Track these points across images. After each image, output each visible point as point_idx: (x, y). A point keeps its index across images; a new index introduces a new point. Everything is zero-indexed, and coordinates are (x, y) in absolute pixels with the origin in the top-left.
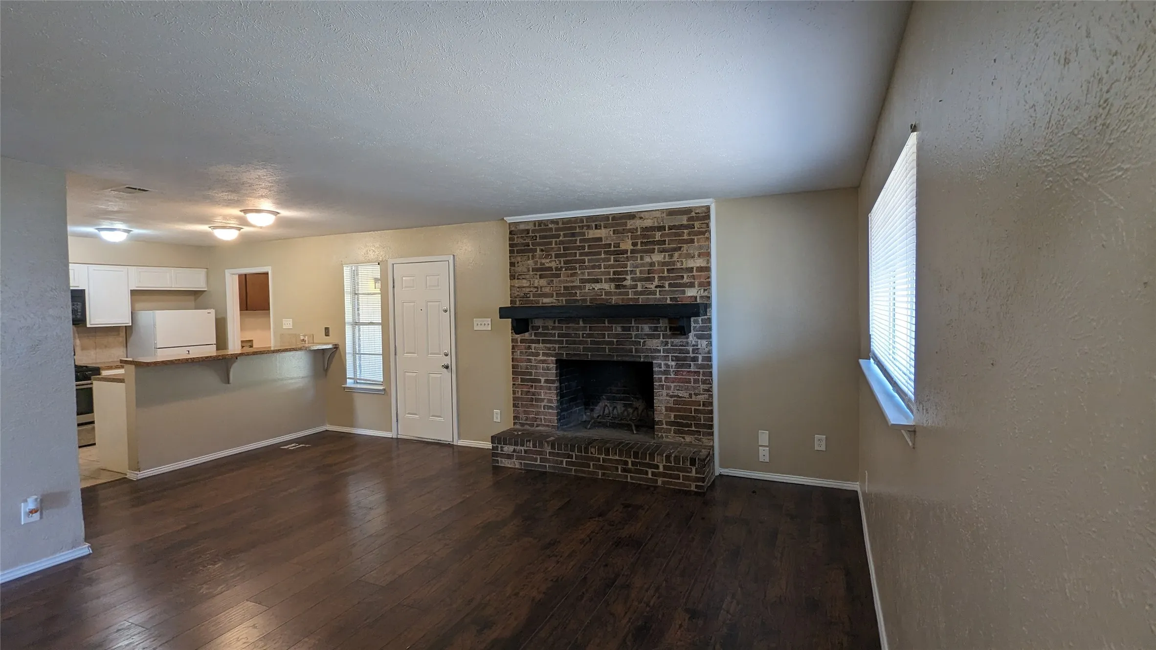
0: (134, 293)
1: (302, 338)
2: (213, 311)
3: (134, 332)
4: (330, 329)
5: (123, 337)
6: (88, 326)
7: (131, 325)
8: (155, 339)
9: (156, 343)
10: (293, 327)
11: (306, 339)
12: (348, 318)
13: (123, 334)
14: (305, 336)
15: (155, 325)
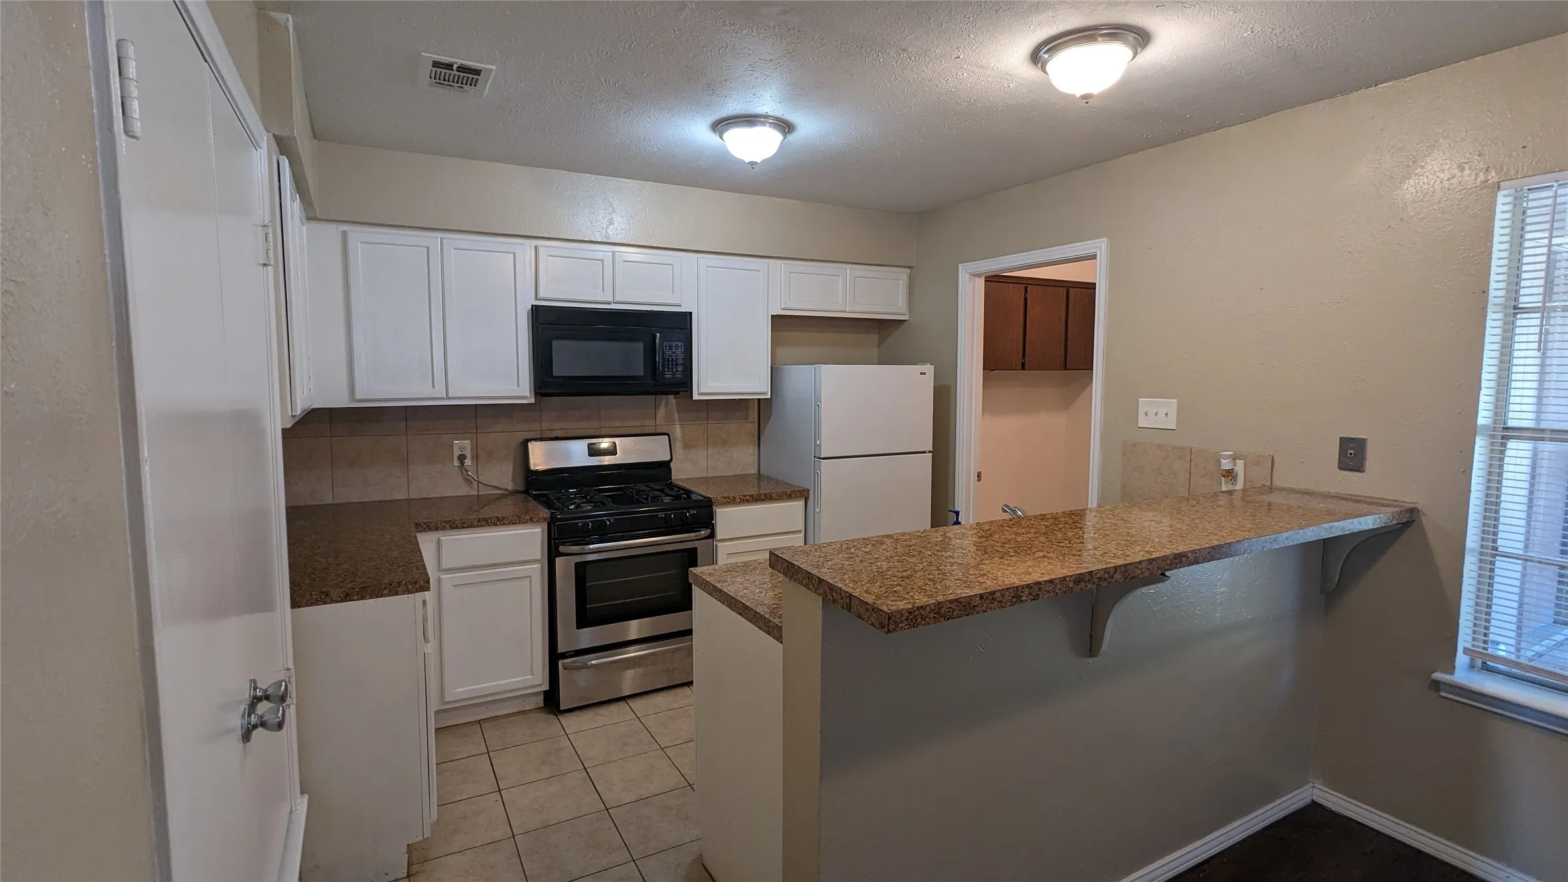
0: (779, 322)
1: (1226, 464)
2: (929, 369)
3: (773, 411)
4: (1370, 448)
5: (754, 422)
6: (696, 397)
7: (769, 397)
8: (817, 434)
9: (819, 445)
10: (1177, 427)
11: (1240, 467)
12: (1484, 417)
13: (753, 415)
14: (1234, 458)
15: (818, 400)
